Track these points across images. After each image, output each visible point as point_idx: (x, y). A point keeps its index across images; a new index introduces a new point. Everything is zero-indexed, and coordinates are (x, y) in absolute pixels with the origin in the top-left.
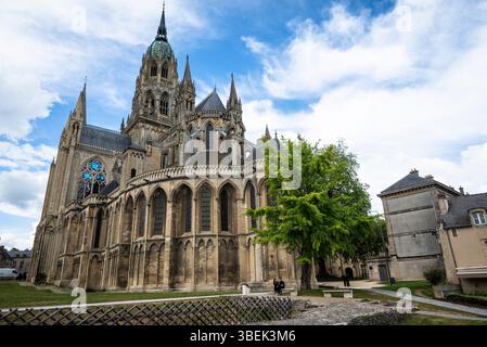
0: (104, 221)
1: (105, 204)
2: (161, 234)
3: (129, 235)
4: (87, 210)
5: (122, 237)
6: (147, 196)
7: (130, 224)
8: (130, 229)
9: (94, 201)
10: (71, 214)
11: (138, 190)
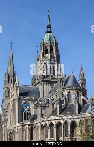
0: (34, 131)
1: (33, 125)
2: (53, 137)
3: (43, 137)
4: (27, 126)
5: (41, 138)
6: (48, 125)
7: (43, 133)
8: (43, 135)
9: (29, 123)
10: (21, 127)
11: (45, 122)
